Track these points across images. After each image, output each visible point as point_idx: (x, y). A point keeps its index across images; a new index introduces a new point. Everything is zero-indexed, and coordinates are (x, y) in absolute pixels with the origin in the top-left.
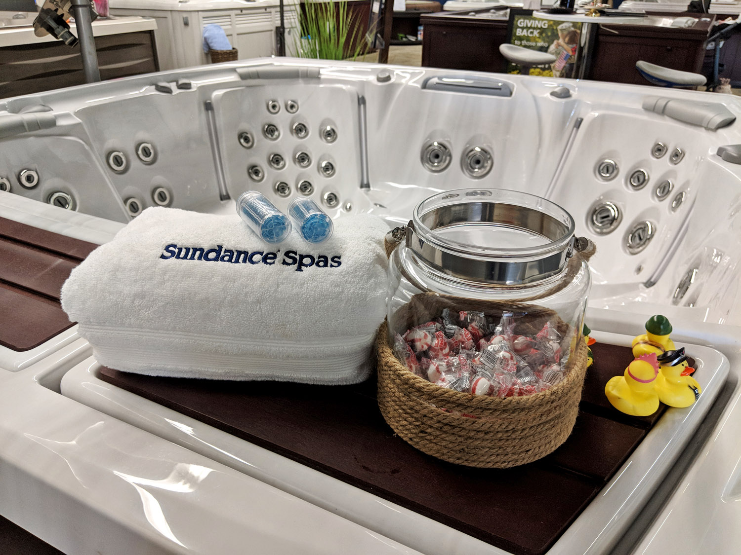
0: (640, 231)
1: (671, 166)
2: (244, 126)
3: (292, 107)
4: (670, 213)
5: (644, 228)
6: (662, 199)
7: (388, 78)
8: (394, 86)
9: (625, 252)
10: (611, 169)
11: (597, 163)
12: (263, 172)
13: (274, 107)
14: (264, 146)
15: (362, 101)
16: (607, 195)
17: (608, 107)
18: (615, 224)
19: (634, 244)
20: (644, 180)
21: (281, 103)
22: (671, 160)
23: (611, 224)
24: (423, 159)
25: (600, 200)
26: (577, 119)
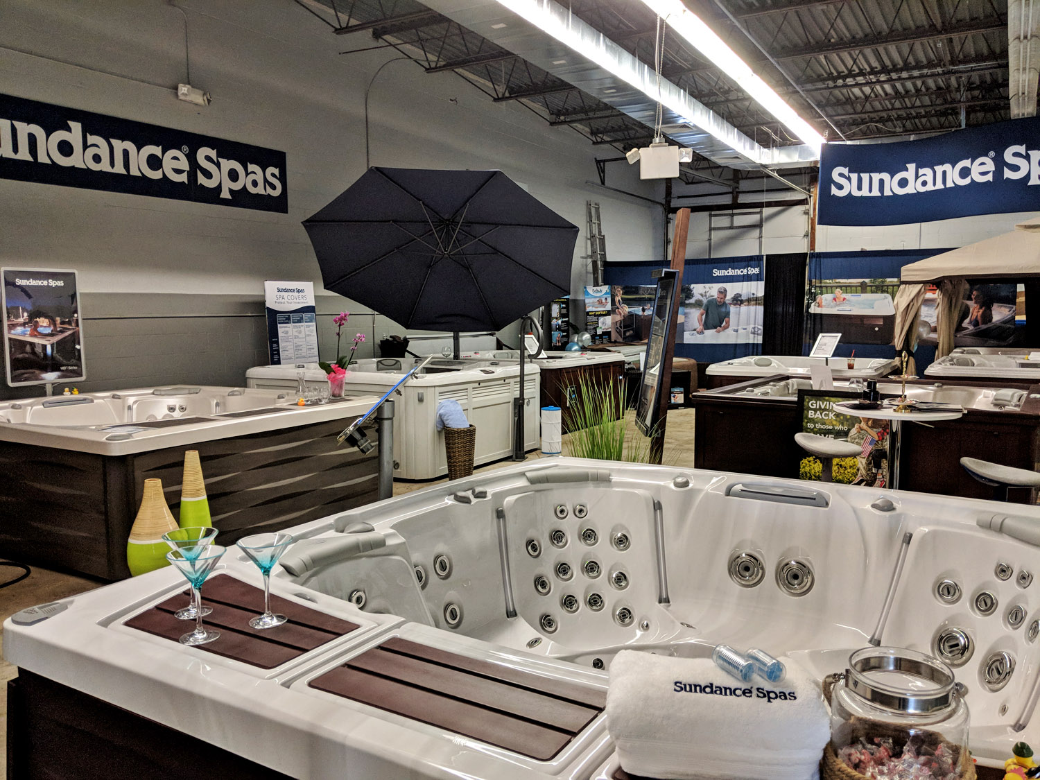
0: (998, 663)
1: (1019, 589)
2: (532, 534)
3: (581, 511)
4: (1029, 644)
5: (1001, 660)
6: (1016, 626)
7: (686, 484)
8: (694, 492)
9: (984, 688)
10: (952, 591)
11: (935, 584)
12: (550, 583)
13: (562, 511)
14: (551, 555)
15: (658, 506)
16: (952, 619)
17: (938, 522)
18: (967, 654)
19: (992, 679)
20: (992, 603)
21: (569, 508)
22: (1018, 582)
23: (962, 654)
24: (731, 572)
25: (945, 625)
26: (905, 534)
